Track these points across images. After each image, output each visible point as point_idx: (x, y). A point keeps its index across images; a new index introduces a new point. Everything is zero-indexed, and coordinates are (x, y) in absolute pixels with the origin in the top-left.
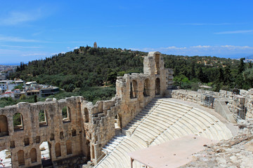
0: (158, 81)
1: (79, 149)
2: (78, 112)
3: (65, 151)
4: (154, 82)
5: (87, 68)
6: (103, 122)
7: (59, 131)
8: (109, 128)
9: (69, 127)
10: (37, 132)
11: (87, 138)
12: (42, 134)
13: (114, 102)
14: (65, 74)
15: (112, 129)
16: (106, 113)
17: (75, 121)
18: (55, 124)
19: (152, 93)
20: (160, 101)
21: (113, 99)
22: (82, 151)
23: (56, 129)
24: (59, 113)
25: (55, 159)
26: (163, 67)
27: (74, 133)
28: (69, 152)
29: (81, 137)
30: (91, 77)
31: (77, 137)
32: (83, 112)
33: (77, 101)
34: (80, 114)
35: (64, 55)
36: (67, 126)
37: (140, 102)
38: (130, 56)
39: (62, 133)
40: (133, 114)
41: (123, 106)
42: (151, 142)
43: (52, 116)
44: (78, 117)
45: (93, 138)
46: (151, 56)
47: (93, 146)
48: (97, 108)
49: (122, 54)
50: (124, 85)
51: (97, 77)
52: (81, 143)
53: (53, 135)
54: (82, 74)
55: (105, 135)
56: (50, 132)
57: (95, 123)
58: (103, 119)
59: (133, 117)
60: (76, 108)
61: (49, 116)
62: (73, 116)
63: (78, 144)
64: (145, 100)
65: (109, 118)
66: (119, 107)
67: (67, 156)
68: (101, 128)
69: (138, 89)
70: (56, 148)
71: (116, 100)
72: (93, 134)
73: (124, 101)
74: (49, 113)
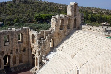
0: (75, 20)
1: (27, 60)
2: (27, 37)
3: (19, 61)
4: (73, 20)
5: (21, 11)
6: (43, 43)
7: (16, 48)
8: (47, 47)
9: (22, 46)
10: (2, 49)
11: (33, 53)
12: (5, 50)
13: (50, 31)
14: (8, 15)
15: (48, 48)
16: (46, 38)
17: (25, 42)
18: (13, 44)
19: (72, 27)
20: (77, 31)
21: (49, 30)
22: (28, 61)
23: (14, 47)
24: (16, 37)
25: (12, 66)
26: (78, 12)
27: (24, 50)
28: (21, 61)
29: (28, 52)
30: (24, 17)
31: (26, 53)
32: (31, 37)
33: (27, 30)
34: (29, 38)
35: (6, 3)
36: (20, 45)
37: (65, 32)
38: (47, 5)
39: (17, 50)
40: (61, 39)
41: (56, 34)
42: (75, 55)
43: (12, 39)
44: (27, 40)
45: (37, 53)
46: (72, 5)
47: (37, 58)
48: (40, 34)
49: (43, 4)
50: (57, 22)
51: (28, 17)
52: (28, 56)
53: (12, 51)
54: (18, 15)
55: (45, 51)
56: (10, 49)
57: (39, 43)
58: (44, 41)
59: (61, 41)
60: (26, 34)
61: (10, 39)
62: (25, 39)
63: (26, 57)
64: (67, 31)
65: (47, 41)
66: (53, 35)
67: (19, 64)
68: (43, 47)
69: (64, 25)
70: (13, 59)
71: (51, 30)
72: (37, 51)
73: (56, 31)
74: (10, 37)
